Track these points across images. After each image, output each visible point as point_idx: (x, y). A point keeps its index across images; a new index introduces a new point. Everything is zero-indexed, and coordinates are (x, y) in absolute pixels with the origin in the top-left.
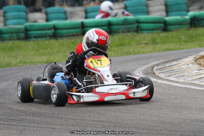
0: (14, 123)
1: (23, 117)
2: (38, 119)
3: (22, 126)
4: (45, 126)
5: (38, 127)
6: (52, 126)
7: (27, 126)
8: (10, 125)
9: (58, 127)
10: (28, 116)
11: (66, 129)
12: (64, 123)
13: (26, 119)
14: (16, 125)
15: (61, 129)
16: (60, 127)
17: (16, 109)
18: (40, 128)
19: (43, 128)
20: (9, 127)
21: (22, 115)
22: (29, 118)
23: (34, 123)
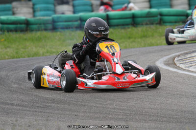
0: (40, 110)
1: (48, 104)
2: (62, 106)
3: (47, 113)
4: (68, 113)
5: (62, 114)
6: (76, 114)
7: (52, 113)
8: (36, 111)
9: (81, 114)
10: (54, 103)
11: (88, 116)
13: (51, 106)
14: (41, 112)
15: (84, 116)
17: (42, 97)
18: (64, 114)
20: (35, 113)
22: (53, 105)
23: (58, 110)
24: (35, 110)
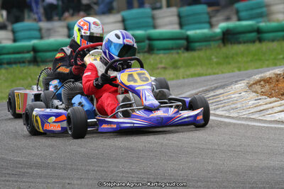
0: (14, 179)
1: (23, 170)
2: (45, 172)
3: (25, 182)
4: (56, 181)
5: (48, 183)
6: (68, 181)
7: (32, 182)
8: (7, 181)
9: (75, 182)
10: (31, 168)
11: (87, 185)
12: (83, 177)
13: (28, 173)
14: (16, 181)
15: (81, 184)
16: (79, 182)
17: (11, 160)
18: (51, 183)
19: (56, 183)
20: (7, 183)
21: (22, 168)
22: (31, 171)
23: (40, 177)
24: (7, 178)
